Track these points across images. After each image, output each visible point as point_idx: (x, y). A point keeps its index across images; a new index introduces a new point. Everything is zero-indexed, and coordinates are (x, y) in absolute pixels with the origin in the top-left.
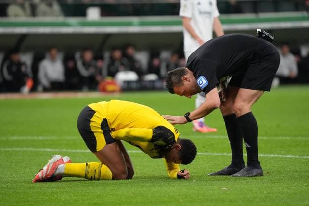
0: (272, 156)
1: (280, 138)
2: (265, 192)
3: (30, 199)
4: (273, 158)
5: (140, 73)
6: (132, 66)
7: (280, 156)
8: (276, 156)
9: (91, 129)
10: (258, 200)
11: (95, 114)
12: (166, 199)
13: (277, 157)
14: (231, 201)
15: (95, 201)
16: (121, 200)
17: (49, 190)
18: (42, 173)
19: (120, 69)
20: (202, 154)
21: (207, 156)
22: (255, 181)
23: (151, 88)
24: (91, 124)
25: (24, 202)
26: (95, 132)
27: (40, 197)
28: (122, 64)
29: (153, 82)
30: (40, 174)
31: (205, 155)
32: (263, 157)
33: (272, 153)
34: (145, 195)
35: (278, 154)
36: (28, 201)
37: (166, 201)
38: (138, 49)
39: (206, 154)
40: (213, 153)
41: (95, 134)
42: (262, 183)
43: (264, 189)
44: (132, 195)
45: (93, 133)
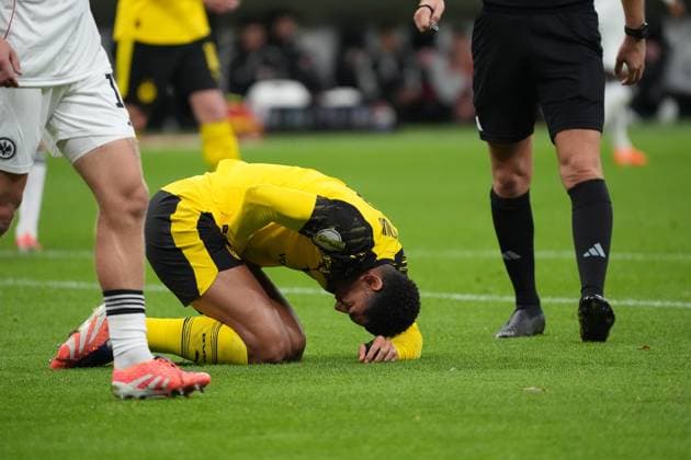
0: (658, 304)
1: (681, 257)
2: (638, 398)
3: (23, 413)
4: (660, 309)
5: (314, 86)
6: (292, 67)
7: (679, 304)
8: (668, 304)
9: (175, 241)
10: (619, 418)
11: (180, 204)
12: (379, 416)
13: (670, 308)
14: (549, 422)
15: (193, 419)
16: (260, 416)
17: (74, 390)
18: (78, 341)
19: (259, 76)
20: (474, 297)
21: (487, 303)
22: (612, 368)
23: (342, 124)
24: (174, 228)
25: (9, 419)
26: (186, 248)
27: (51, 407)
28: (266, 63)
29: (346, 110)
30: (71, 343)
31: (481, 302)
32: (634, 307)
33: (658, 297)
34: (324, 406)
35: (674, 299)
36: (20, 419)
37: (378, 421)
38: (308, 22)
39: (483, 298)
40: (501, 295)
41: (184, 252)
42: (631, 374)
43: (635, 391)
44: (290, 404)
45: (179, 250)
